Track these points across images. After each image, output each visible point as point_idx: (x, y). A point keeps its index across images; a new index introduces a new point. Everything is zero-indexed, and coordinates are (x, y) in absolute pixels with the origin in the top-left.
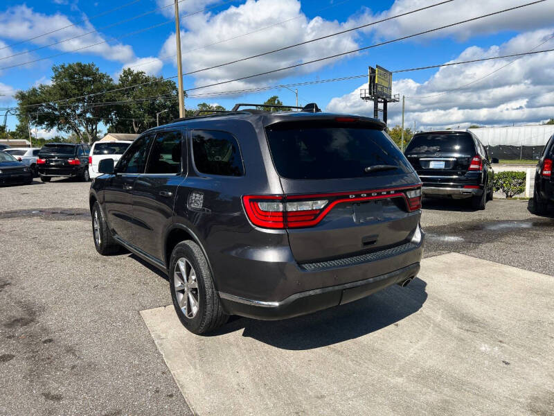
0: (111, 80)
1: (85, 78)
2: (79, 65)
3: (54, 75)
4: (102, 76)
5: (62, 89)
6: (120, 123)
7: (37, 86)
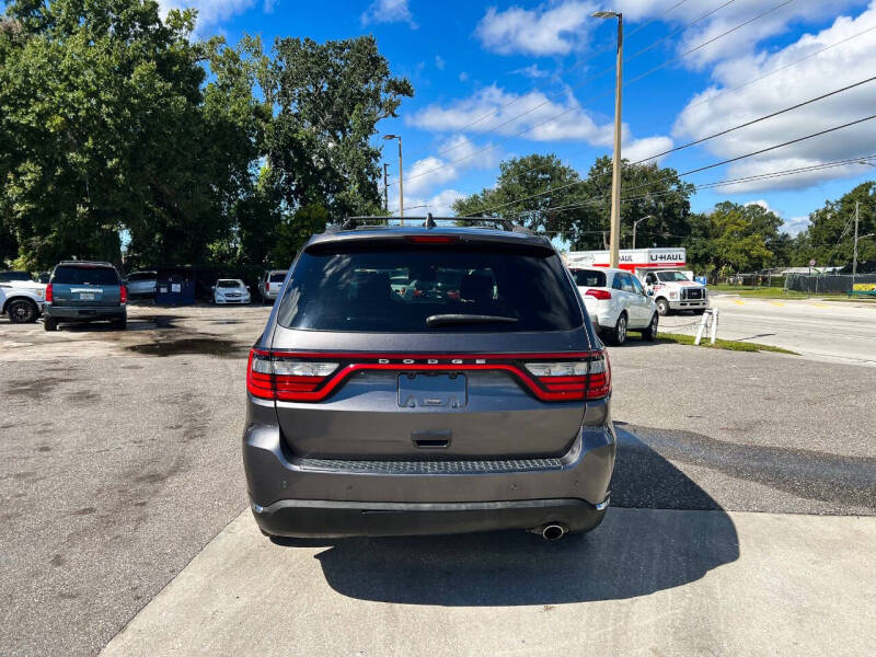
0: (575, 176)
1: (540, 176)
2: (535, 158)
3: (500, 176)
4: (564, 171)
5: (509, 193)
6: (583, 238)
7: (479, 192)
